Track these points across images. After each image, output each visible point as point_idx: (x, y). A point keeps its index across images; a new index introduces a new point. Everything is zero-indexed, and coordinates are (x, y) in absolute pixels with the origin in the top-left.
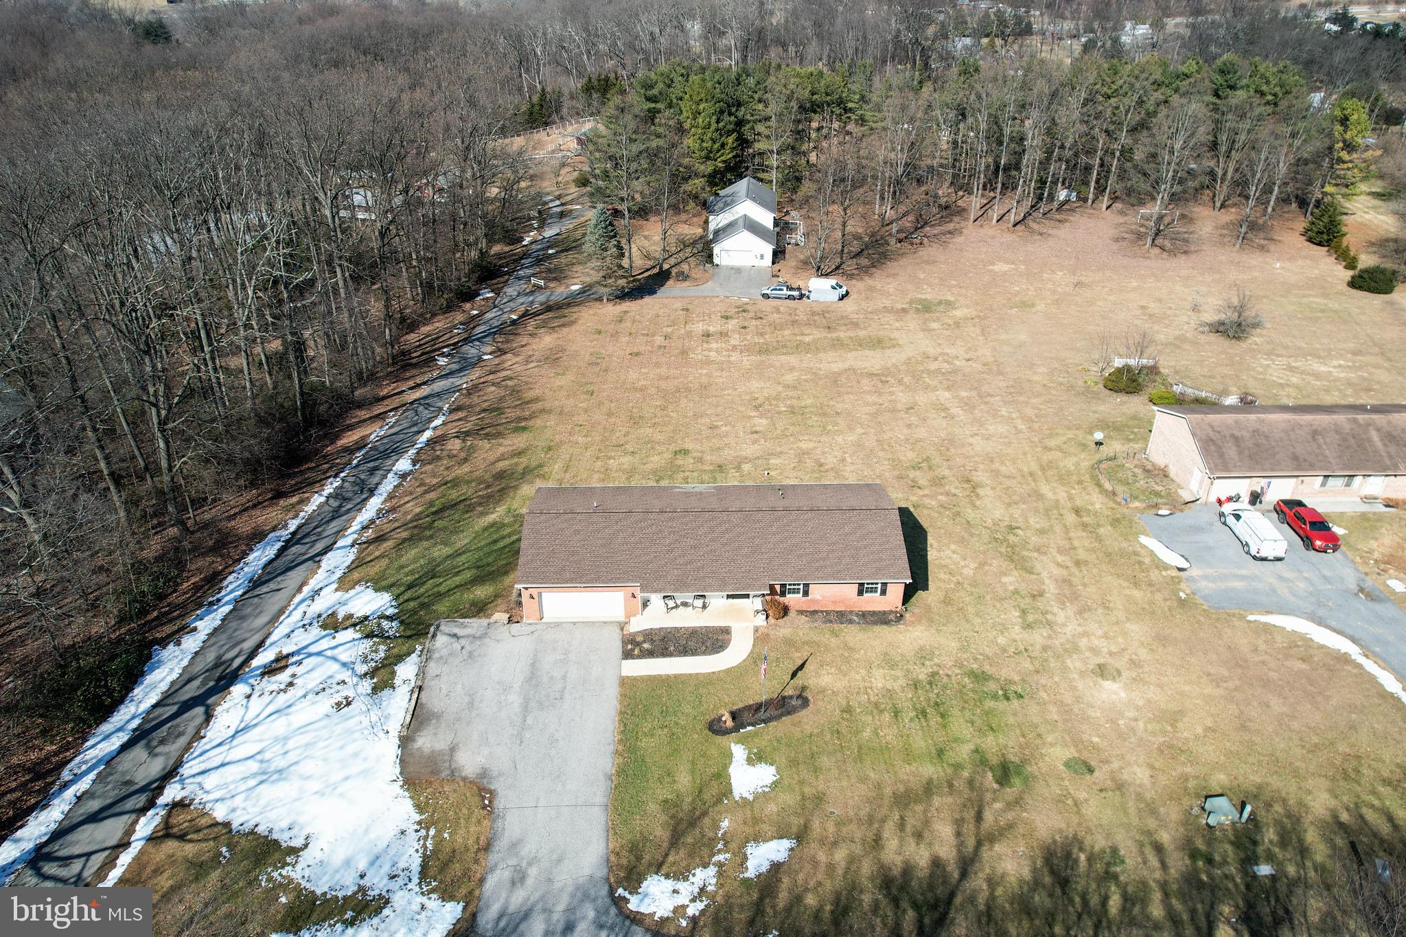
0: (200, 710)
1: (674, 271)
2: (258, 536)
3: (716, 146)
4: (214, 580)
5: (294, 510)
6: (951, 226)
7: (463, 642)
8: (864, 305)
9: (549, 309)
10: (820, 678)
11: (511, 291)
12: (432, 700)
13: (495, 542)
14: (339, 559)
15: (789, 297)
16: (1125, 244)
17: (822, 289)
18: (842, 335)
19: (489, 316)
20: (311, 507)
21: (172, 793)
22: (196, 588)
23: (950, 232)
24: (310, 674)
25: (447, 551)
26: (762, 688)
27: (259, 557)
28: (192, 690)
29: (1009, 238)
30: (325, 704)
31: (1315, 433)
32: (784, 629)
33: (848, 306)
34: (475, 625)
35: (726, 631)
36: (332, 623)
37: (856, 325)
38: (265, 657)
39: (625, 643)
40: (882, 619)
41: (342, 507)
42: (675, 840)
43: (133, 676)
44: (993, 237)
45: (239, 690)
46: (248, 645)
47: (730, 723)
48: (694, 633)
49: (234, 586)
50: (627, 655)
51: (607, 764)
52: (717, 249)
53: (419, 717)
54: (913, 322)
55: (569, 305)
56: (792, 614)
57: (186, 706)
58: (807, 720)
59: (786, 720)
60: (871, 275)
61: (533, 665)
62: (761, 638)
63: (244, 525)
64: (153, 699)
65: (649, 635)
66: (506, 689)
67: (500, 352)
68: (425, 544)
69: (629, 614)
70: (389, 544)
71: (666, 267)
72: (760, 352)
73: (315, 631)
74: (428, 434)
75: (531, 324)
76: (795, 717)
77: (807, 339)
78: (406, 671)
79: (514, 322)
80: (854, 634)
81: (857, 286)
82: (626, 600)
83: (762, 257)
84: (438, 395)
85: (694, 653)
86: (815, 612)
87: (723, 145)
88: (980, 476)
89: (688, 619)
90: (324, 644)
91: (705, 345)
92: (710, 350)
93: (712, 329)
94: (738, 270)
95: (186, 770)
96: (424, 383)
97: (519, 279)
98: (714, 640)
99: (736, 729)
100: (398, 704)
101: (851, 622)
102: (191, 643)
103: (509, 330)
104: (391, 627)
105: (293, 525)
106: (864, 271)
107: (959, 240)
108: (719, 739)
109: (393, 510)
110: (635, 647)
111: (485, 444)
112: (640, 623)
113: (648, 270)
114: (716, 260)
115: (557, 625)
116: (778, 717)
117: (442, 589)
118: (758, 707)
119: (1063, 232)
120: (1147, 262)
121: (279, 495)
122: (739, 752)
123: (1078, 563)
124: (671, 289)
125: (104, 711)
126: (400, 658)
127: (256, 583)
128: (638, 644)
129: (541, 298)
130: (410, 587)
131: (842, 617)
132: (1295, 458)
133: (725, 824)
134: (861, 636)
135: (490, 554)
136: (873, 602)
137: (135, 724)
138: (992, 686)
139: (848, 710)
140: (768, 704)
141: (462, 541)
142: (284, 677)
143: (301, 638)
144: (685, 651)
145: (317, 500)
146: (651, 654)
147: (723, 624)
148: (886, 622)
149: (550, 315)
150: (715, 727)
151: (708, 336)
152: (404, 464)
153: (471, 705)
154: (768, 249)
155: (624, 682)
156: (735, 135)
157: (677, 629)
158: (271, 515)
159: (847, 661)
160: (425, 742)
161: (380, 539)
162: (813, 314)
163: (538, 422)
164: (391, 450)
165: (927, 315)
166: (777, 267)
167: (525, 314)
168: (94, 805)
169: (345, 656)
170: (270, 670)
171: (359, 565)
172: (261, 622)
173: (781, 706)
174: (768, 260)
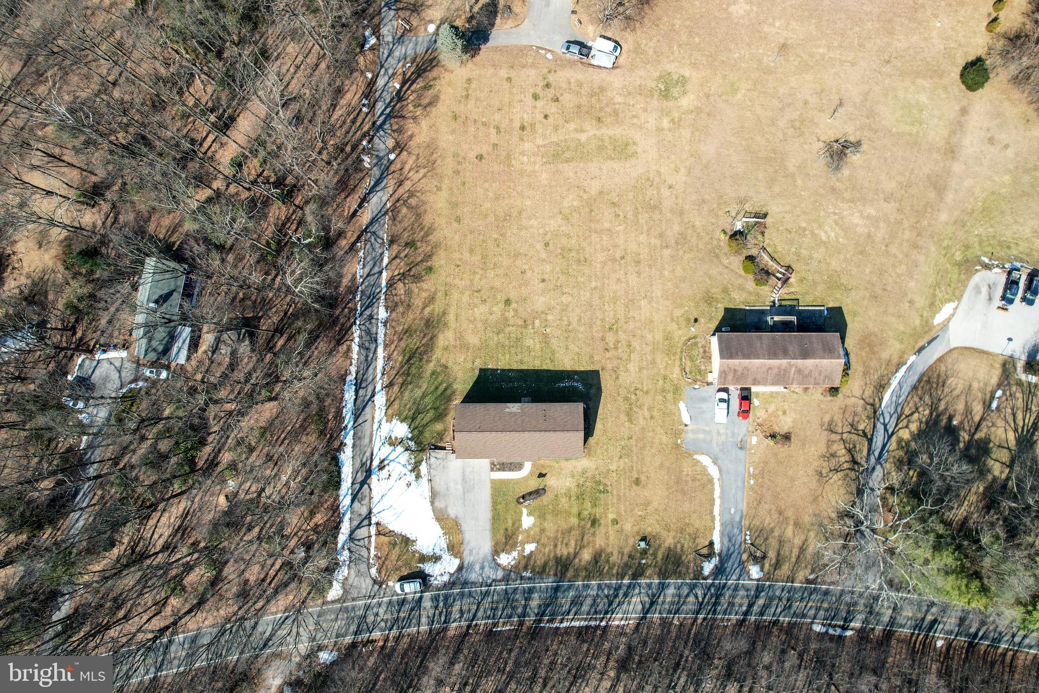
0: (366, 486)
2: (344, 380)
4: (341, 415)
7: (439, 462)
9: (419, 72)
10: (551, 482)
11: (386, 33)
12: (436, 486)
14: (380, 399)
18: (605, 134)
19: (380, 83)
20: (355, 358)
21: (374, 520)
22: (335, 418)
24: (393, 469)
25: (420, 393)
27: (350, 397)
28: (360, 478)
34: (442, 453)
35: (523, 463)
36: (392, 442)
37: (616, 116)
38: (376, 463)
39: (491, 464)
41: (368, 356)
42: (506, 544)
43: (339, 469)
45: (374, 477)
46: (368, 454)
47: (522, 499)
48: (512, 463)
49: (349, 418)
50: (492, 470)
51: (489, 515)
53: (434, 496)
54: (653, 114)
55: (432, 63)
57: (363, 483)
58: (545, 499)
59: (539, 499)
64: (350, 481)
65: (498, 462)
66: (457, 482)
67: (399, 148)
68: (410, 387)
70: (396, 388)
72: (553, 159)
73: (388, 447)
74: (385, 277)
75: (411, 100)
76: (542, 498)
77: (583, 139)
78: (423, 468)
79: (399, 97)
84: (377, 218)
85: (512, 470)
88: (636, 342)
90: (393, 454)
91: (521, 147)
92: (523, 154)
93: (525, 118)
95: (375, 511)
96: (366, 198)
98: (518, 466)
99: (524, 502)
100: (425, 486)
102: (349, 454)
103: (398, 110)
104: (412, 445)
105: (353, 369)
108: (519, 506)
109: (389, 358)
110: (494, 466)
111: (415, 289)
116: (537, 497)
117: (424, 422)
118: (531, 493)
122: (525, 511)
125: (337, 485)
126: (420, 462)
127: (357, 416)
128: (496, 465)
129: (409, 50)
130: (412, 419)
133: (520, 538)
135: (437, 398)
137: (350, 492)
138: (601, 488)
139: (557, 495)
140: (534, 492)
141: (424, 386)
142: (385, 471)
143: (384, 451)
144: (510, 469)
145: (356, 348)
146: (499, 470)
150: (518, 502)
151: (523, 130)
152: (382, 312)
153: (447, 488)
155: (493, 482)
158: (340, 361)
159: (560, 474)
160: (437, 504)
161: (391, 384)
163: (437, 261)
165: (665, 105)
167: (403, 82)
168: (356, 523)
169: (403, 461)
170: (381, 467)
171: (389, 404)
172: (367, 440)
173: (538, 493)
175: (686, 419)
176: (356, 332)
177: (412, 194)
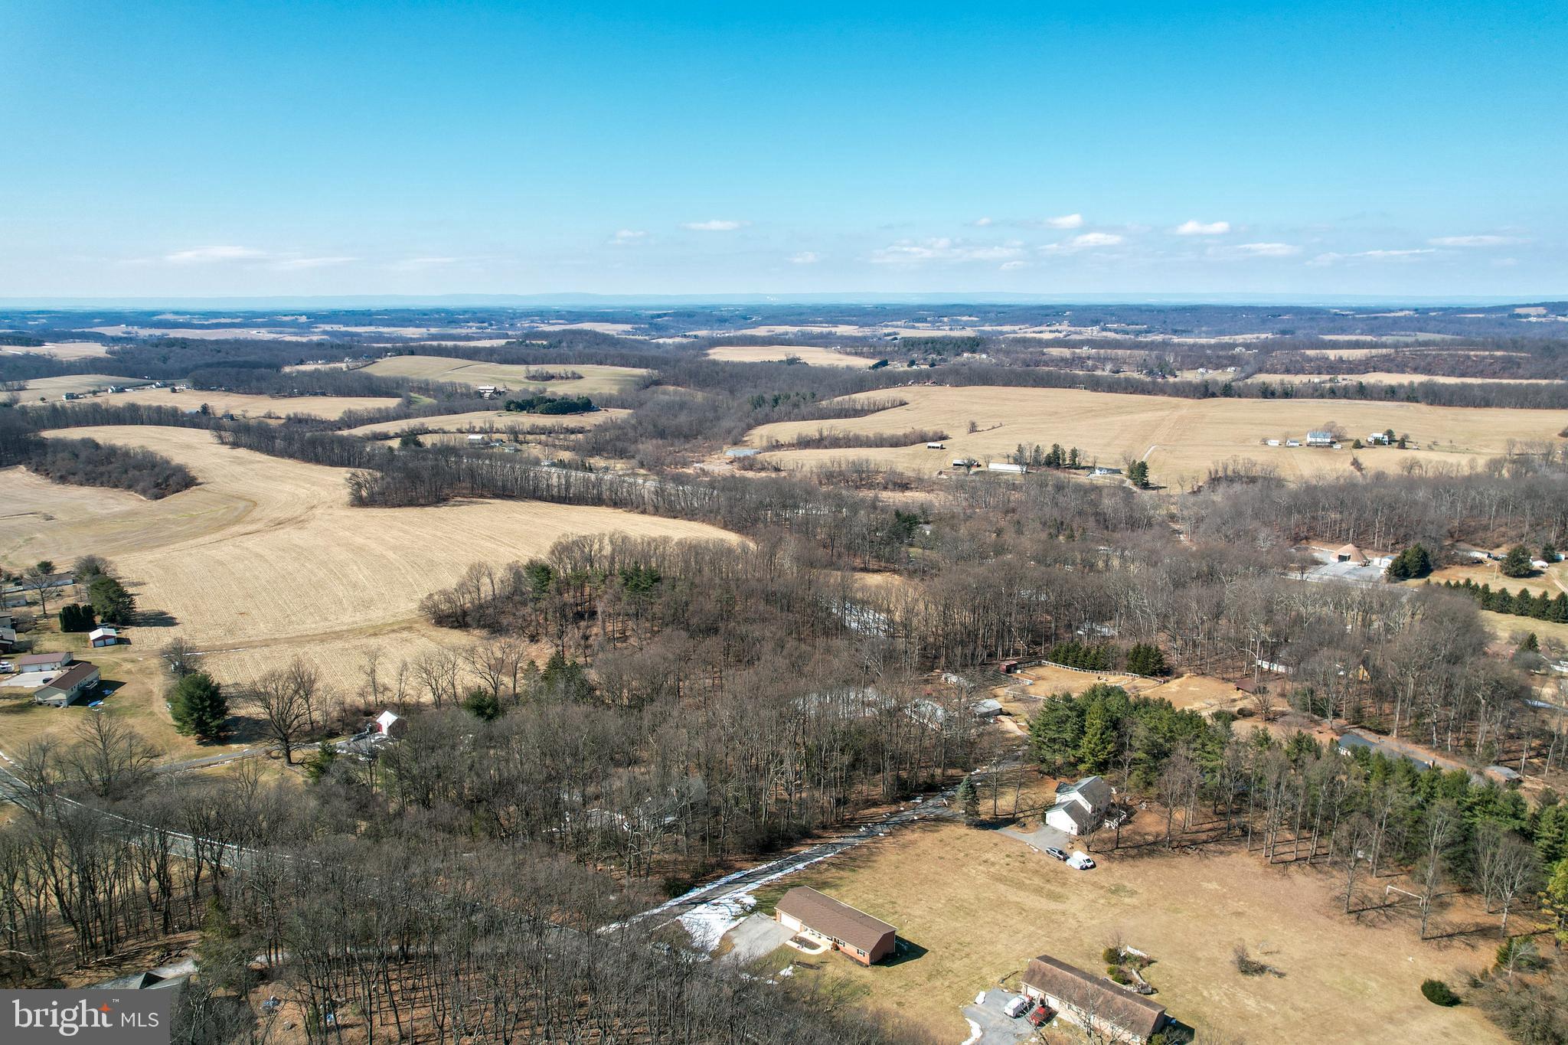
0: (695, 905)
1: (1019, 819)
2: (739, 870)
4: (719, 877)
5: (756, 866)
6: (1230, 848)
7: (759, 918)
8: (1089, 876)
9: (935, 819)
10: (828, 967)
12: (741, 926)
14: (753, 886)
17: (1079, 858)
18: (1048, 886)
19: (905, 812)
20: (760, 868)
21: (678, 917)
22: (714, 877)
23: (1222, 852)
24: (722, 909)
26: (813, 961)
27: (734, 876)
28: (695, 901)
30: (719, 916)
32: (832, 952)
33: (1081, 873)
34: (766, 916)
35: (818, 946)
36: (736, 901)
37: (1063, 885)
38: (716, 901)
39: (792, 936)
41: (771, 871)
43: (686, 891)
44: (1243, 864)
45: (705, 905)
46: (714, 896)
47: (795, 962)
48: (811, 942)
49: (723, 880)
50: (790, 939)
51: (764, 952)
52: (1049, 815)
53: (735, 929)
54: (1094, 894)
55: (946, 820)
56: (839, 951)
58: (813, 971)
60: (1124, 861)
61: (767, 930)
62: (823, 952)
63: (738, 865)
64: (686, 898)
65: (800, 938)
66: (757, 932)
67: (889, 834)
68: (777, 891)
69: (800, 930)
70: (769, 888)
72: (995, 879)
73: (731, 900)
74: (820, 859)
75: (919, 824)
76: (811, 969)
77: (1028, 882)
78: (742, 919)
79: (912, 820)
81: (1103, 864)
82: (803, 927)
84: (842, 843)
85: (806, 946)
86: (842, 952)
88: (974, 955)
89: (814, 939)
90: (731, 904)
91: (976, 866)
92: (974, 869)
93: (992, 859)
94: (1055, 831)
95: (685, 914)
96: (845, 837)
97: (943, 796)
98: (813, 946)
100: (734, 924)
102: (703, 890)
103: (904, 824)
104: (748, 908)
105: (751, 871)
106: (1125, 857)
107: (1218, 858)
108: (789, 963)
109: (780, 879)
110: (795, 939)
111: (834, 870)
112: (800, 934)
113: (1009, 813)
114: (1047, 822)
115: (783, 925)
116: (807, 967)
117: (770, 905)
118: (805, 963)
121: (756, 860)
122: (790, 967)
123: (948, 986)
124: (1011, 831)
126: (744, 915)
127: (728, 883)
129: (939, 811)
130: (762, 901)
132: (1059, 991)
133: (770, 975)
134: (849, 963)
137: (680, 901)
138: (864, 989)
139: (825, 974)
140: (808, 964)
142: (716, 907)
143: (727, 901)
144: (804, 945)
145: (765, 866)
147: (819, 944)
149: (933, 823)
150: (791, 961)
151: (985, 862)
152: (800, 866)
153: (746, 931)
155: (784, 944)
157: (808, 940)
158: (749, 865)
159: (839, 966)
160: (731, 933)
161: (768, 886)
162: (1053, 870)
163: (862, 870)
164: (800, 859)
165: (1109, 894)
167: (922, 818)
168: (664, 912)
169: (733, 909)
170: (714, 905)
171: (758, 890)
172: (722, 892)
173: (811, 966)
174: (1074, 832)
176: (775, 863)
177: (877, 848)
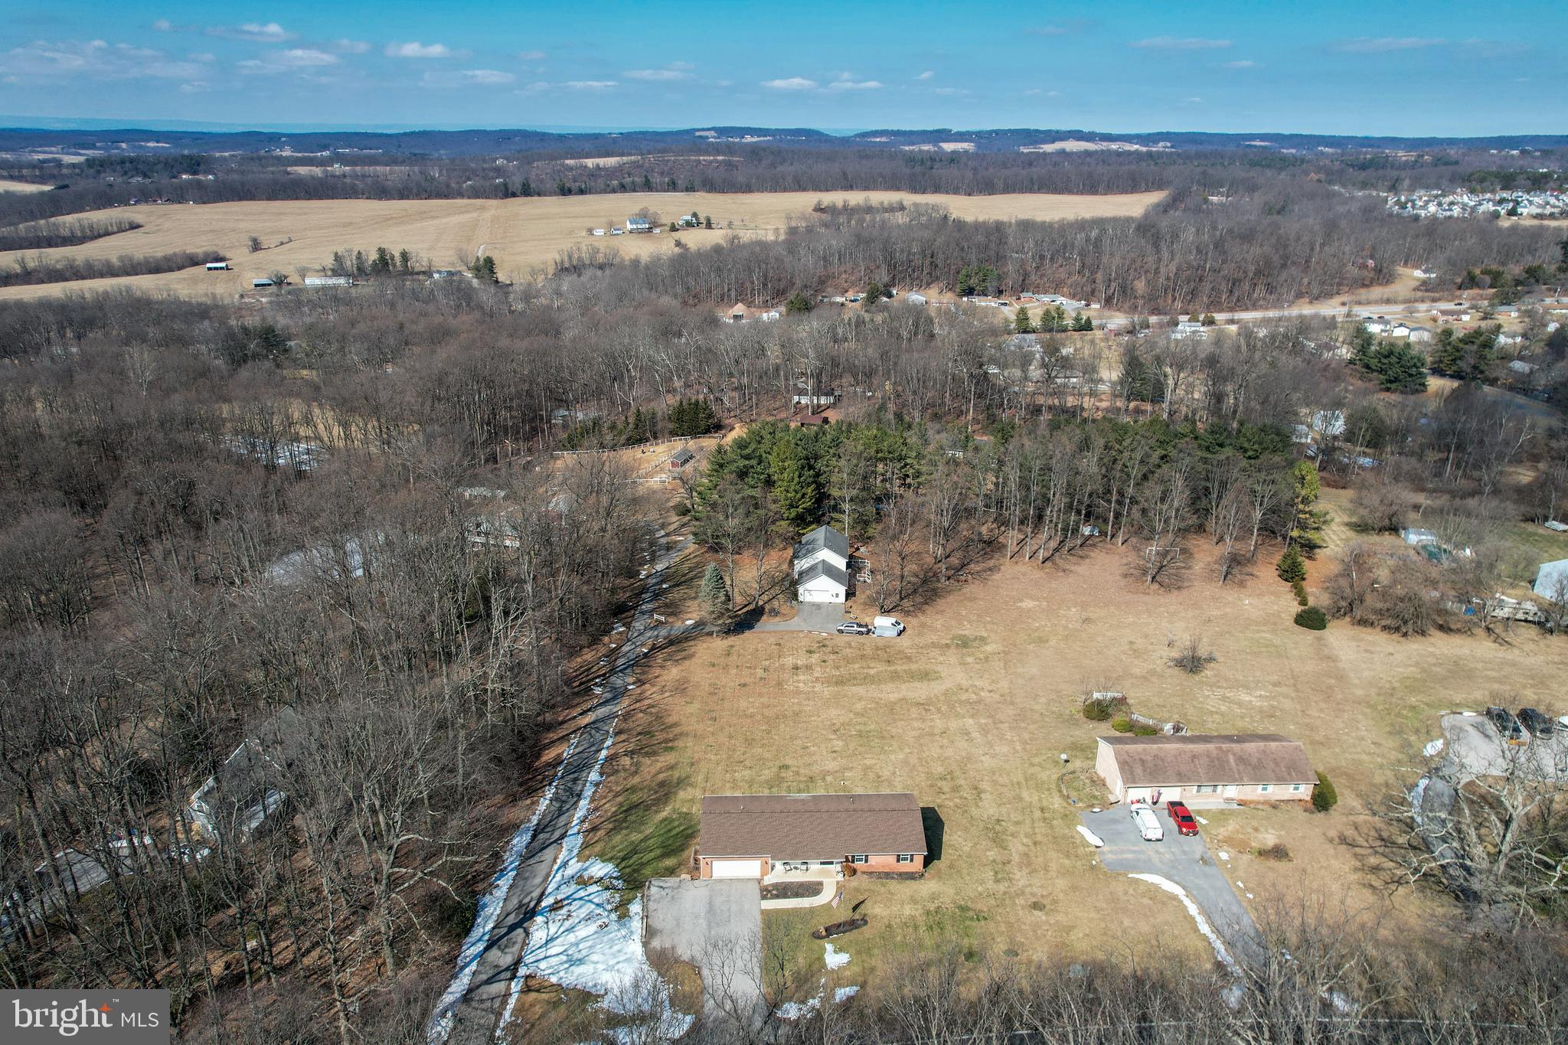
0: (520, 931)
1: (767, 607)
2: (514, 827)
3: (799, 496)
4: (498, 856)
5: (533, 808)
6: (991, 563)
7: (667, 890)
8: (917, 640)
9: (671, 643)
10: (876, 910)
11: (638, 625)
12: (656, 922)
13: (670, 831)
14: (573, 842)
15: (859, 633)
16: (1130, 580)
17: (884, 623)
18: (899, 668)
19: (625, 649)
20: (542, 807)
21: (523, 970)
22: (489, 861)
23: (990, 569)
24: (580, 910)
25: (640, 836)
26: (844, 915)
27: (520, 841)
28: (511, 919)
29: (1038, 574)
30: (593, 928)
31: (1194, 757)
32: (854, 882)
33: (905, 641)
34: (672, 881)
35: (821, 884)
36: (582, 881)
37: (909, 659)
38: (547, 902)
39: (762, 891)
40: (911, 876)
41: (562, 807)
42: (798, 987)
43: (475, 912)
44: (1024, 574)
45: (539, 919)
46: (536, 894)
47: (824, 933)
48: (801, 885)
49: (511, 859)
50: (764, 897)
52: (801, 590)
53: (650, 933)
54: (952, 656)
55: (687, 639)
56: (859, 874)
57: (512, 928)
58: (867, 931)
59: (855, 931)
60: (923, 612)
61: (710, 903)
62: (840, 889)
63: (503, 821)
64: (490, 926)
65: (776, 886)
66: (697, 917)
67: (640, 682)
68: (624, 832)
69: (764, 873)
70: (601, 833)
71: (761, 603)
72: (837, 683)
73: (573, 887)
74: (604, 754)
75: (660, 657)
76: (860, 930)
77: (872, 672)
78: (635, 908)
79: (646, 655)
80: (894, 885)
81: (913, 622)
82: (762, 865)
83: (837, 595)
84: (603, 720)
85: (802, 896)
86: (872, 873)
87: (803, 496)
88: (984, 785)
89: (797, 877)
90: (582, 893)
91: (795, 678)
92: (798, 681)
93: (799, 663)
94: (818, 606)
95: (526, 960)
96: (589, 710)
97: (643, 613)
98: (813, 889)
99: (828, 936)
100: (637, 925)
101: (893, 878)
102: (501, 893)
103: (642, 663)
104: (619, 884)
105: (535, 820)
106: (919, 608)
107: (997, 576)
108: (818, 941)
109: (596, 809)
110: (767, 893)
111: (647, 761)
112: (770, 880)
113: (746, 606)
114: (801, 598)
115: (721, 881)
116: (851, 930)
117: (644, 860)
118: (839, 925)
119: (1082, 569)
120: (1146, 598)
121: (521, 798)
122: (829, 947)
123: (1035, 843)
124: (766, 624)
125: (465, 930)
126: (629, 901)
128: (769, 891)
129: (663, 632)
130: (623, 859)
131: (888, 875)
132: (1179, 774)
133: (823, 979)
134: (898, 886)
135: (669, 838)
136: (906, 866)
137: (486, 937)
138: (971, 913)
139: (889, 926)
140: (845, 924)
141: (649, 830)
142: (564, 911)
143: (566, 891)
144: (797, 895)
145: (544, 802)
146: (777, 897)
147: (818, 879)
148: (914, 878)
149: (673, 648)
150: (817, 936)
151: (797, 668)
152: (594, 776)
153: (678, 925)
154: (842, 590)
155: (763, 912)
156: (813, 486)
157: (792, 883)
158: (519, 811)
159: (890, 900)
160: (656, 943)
161: (594, 829)
162: (877, 648)
163: (679, 743)
164: (580, 766)
165: (965, 650)
166: (849, 603)
167: (653, 648)
168: (483, 977)
169: (598, 900)
170: (554, 908)
171: (587, 845)
172: (538, 880)
173: (852, 925)
174: (842, 598)
175: (1094, 840)
177: (653, 706)
